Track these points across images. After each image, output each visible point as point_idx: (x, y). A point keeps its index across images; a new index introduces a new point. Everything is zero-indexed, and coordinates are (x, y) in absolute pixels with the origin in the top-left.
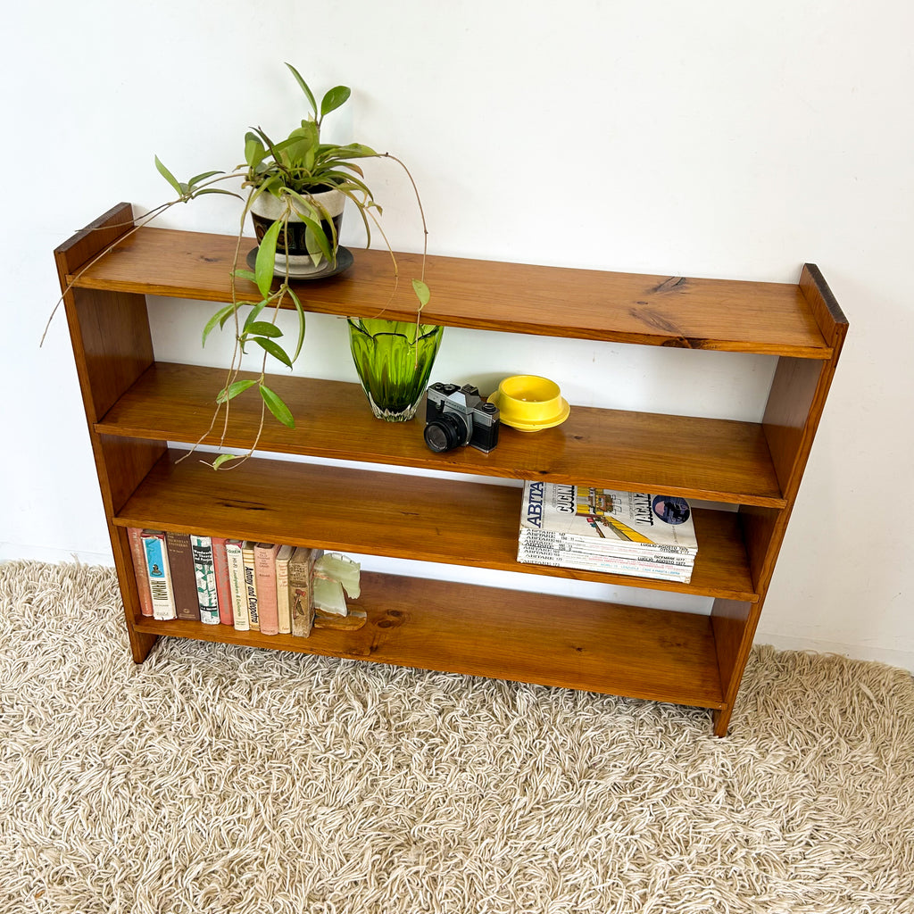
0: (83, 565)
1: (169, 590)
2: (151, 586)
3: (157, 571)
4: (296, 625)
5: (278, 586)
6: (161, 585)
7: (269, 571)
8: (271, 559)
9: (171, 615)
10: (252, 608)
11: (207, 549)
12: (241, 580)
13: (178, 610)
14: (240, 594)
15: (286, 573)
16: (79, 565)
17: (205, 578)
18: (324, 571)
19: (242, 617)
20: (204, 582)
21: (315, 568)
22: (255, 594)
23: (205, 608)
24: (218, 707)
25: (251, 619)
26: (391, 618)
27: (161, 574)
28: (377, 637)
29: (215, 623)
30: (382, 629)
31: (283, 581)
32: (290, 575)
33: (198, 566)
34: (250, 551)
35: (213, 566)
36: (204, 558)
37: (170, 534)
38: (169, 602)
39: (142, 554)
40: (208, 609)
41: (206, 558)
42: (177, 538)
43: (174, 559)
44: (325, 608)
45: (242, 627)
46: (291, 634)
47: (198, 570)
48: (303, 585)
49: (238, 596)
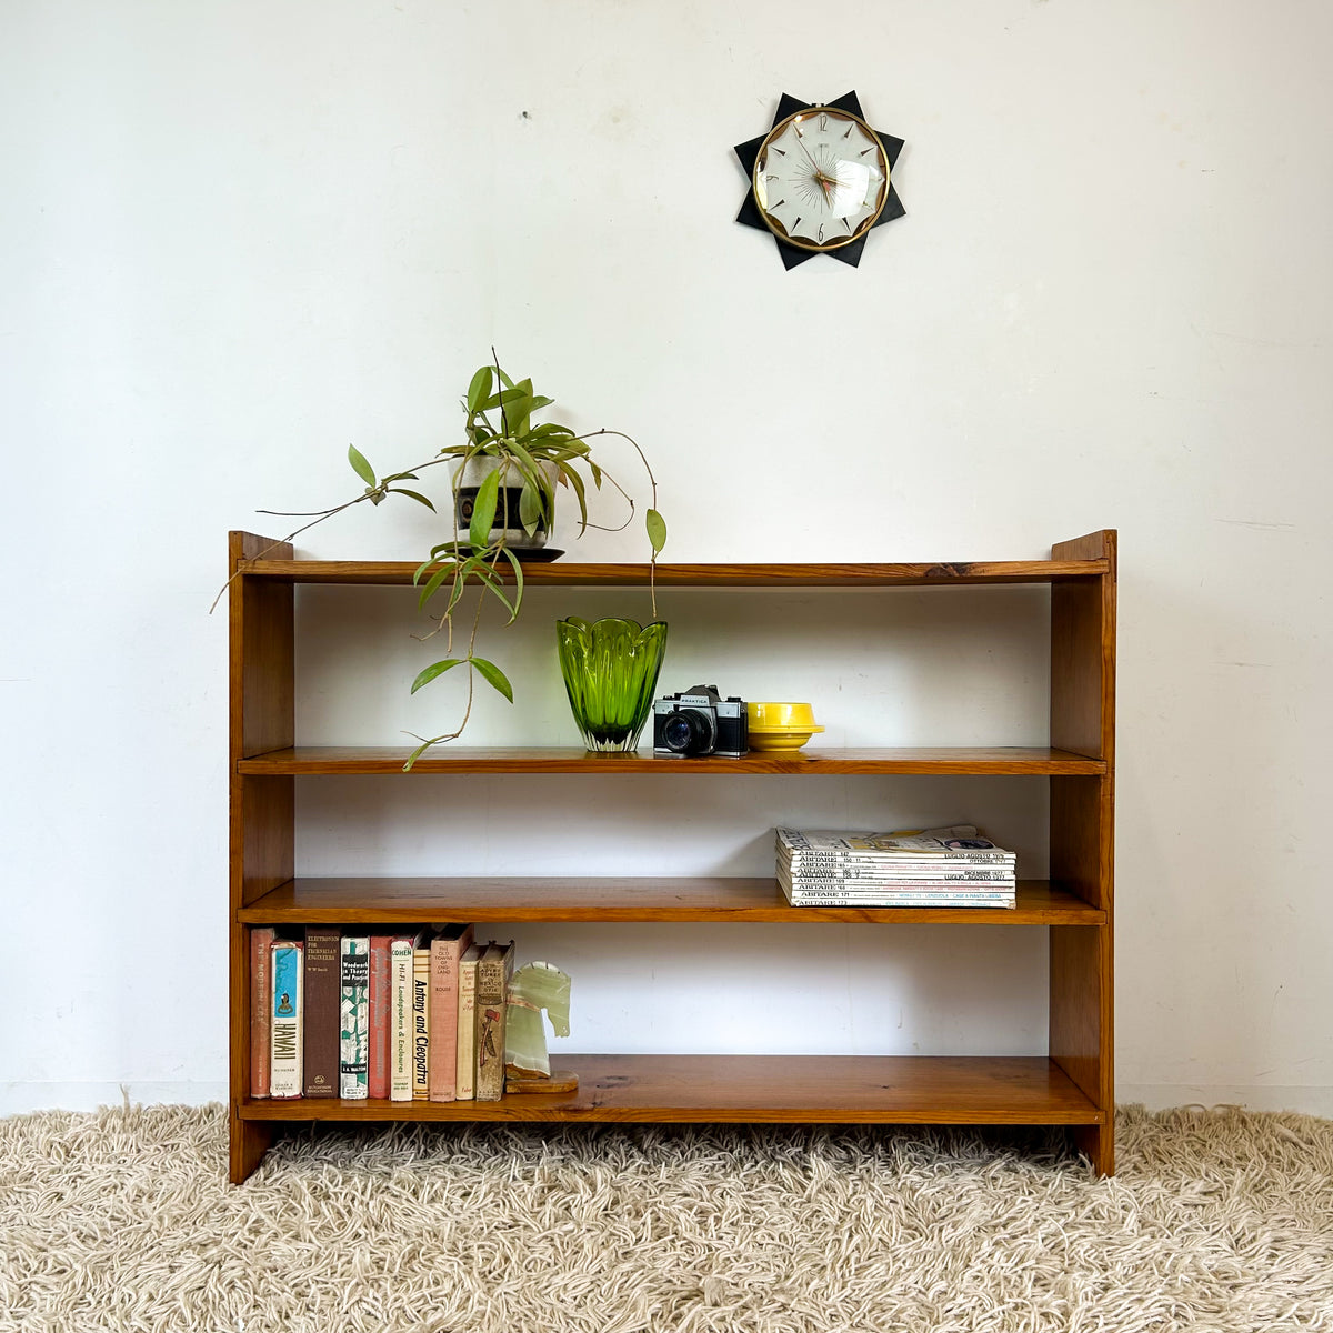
0: (133, 1105)
1: (297, 1041)
2: (274, 1033)
4: (483, 1077)
5: (461, 1009)
6: (288, 1032)
7: (449, 980)
8: (455, 960)
9: (296, 1091)
10: (419, 1058)
11: (361, 959)
12: (407, 1005)
13: (307, 1080)
14: (404, 1031)
15: (473, 983)
16: (128, 1107)
17: (354, 1012)
18: (522, 993)
19: (403, 1075)
20: (352, 1019)
22: (426, 1028)
23: (348, 1068)
24: (372, 1204)
25: (416, 1077)
27: (291, 1012)
29: (361, 1096)
31: (468, 998)
32: (478, 983)
33: (347, 991)
34: (425, 952)
35: (367, 989)
36: (356, 975)
37: (312, 940)
38: (296, 1063)
39: (267, 981)
40: (353, 1069)
41: (359, 975)
42: (321, 945)
43: (312, 984)
44: (520, 1062)
45: (402, 1094)
46: (474, 1098)
47: (345, 997)
48: (497, 1001)
49: (401, 1034)
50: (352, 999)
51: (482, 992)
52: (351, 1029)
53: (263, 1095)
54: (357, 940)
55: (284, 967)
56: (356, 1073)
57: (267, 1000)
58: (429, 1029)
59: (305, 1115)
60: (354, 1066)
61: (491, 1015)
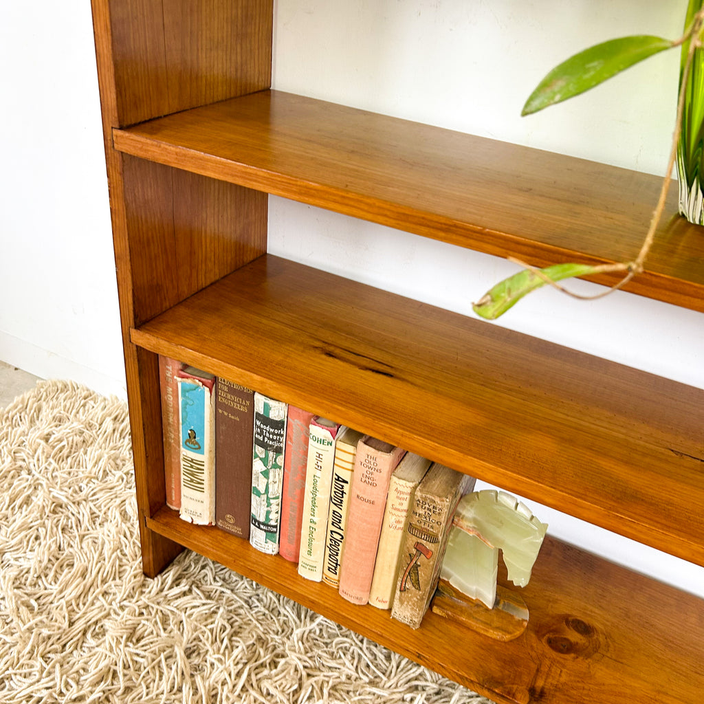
1: (207, 476)
2: (182, 463)
3: (193, 440)
4: (402, 602)
6: (196, 466)
7: (375, 494)
8: (385, 474)
9: (205, 519)
10: (333, 547)
11: (278, 425)
12: (324, 495)
13: (218, 514)
14: (316, 517)
15: (405, 505)
17: (266, 474)
18: (475, 521)
19: (312, 558)
20: (263, 480)
21: (459, 509)
22: (342, 525)
23: (258, 524)
25: (327, 565)
26: (574, 636)
27: (199, 449)
28: (544, 669)
29: (269, 552)
30: (554, 654)
31: (396, 519)
32: (411, 512)
33: (259, 450)
34: (349, 449)
35: (282, 457)
36: (269, 438)
37: (223, 382)
38: (207, 497)
39: (176, 406)
40: (262, 526)
41: (273, 440)
42: (232, 392)
43: (223, 428)
44: (456, 583)
45: (309, 574)
46: (389, 610)
47: (257, 456)
48: (434, 539)
49: (312, 521)
50: (265, 461)
51: (414, 522)
52: (262, 489)
53: (176, 509)
54: (271, 403)
55: (191, 402)
56: (266, 530)
57: (176, 425)
58: (346, 526)
60: (264, 524)
61: (420, 548)
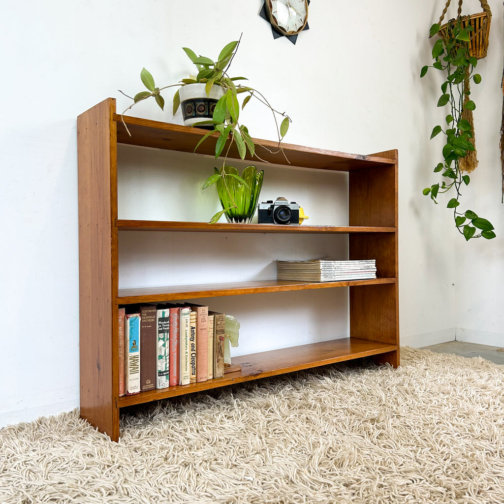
2: (129, 361)
3: (135, 346)
4: (218, 367)
5: (209, 338)
7: (206, 324)
8: (207, 316)
9: (137, 389)
10: (193, 361)
12: (188, 339)
13: (142, 383)
17: (164, 345)
20: (163, 349)
22: (195, 348)
23: (162, 374)
25: (192, 372)
29: (166, 386)
31: (211, 332)
33: (160, 336)
34: (194, 313)
36: (165, 327)
37: (145, 312)
38: (138, 375)
39: (123, 335)
40: (164, 374)
42: (148, 314)
43: (144, 334)
45: (186, 381)
46: (213, 378)
47: (160, 339)
48: (223, 332)
49: (187, 353)
50: (163, 339)
51: (218, 329)
52: (163, 354)
53: (122, 395)
54: (165, 310)
55: (134, 327)
56: (166, 375)
57: (123, 345)
58: (197, 349)
59: (149, 398)
60: (165, 372)
61: (221, 339)
